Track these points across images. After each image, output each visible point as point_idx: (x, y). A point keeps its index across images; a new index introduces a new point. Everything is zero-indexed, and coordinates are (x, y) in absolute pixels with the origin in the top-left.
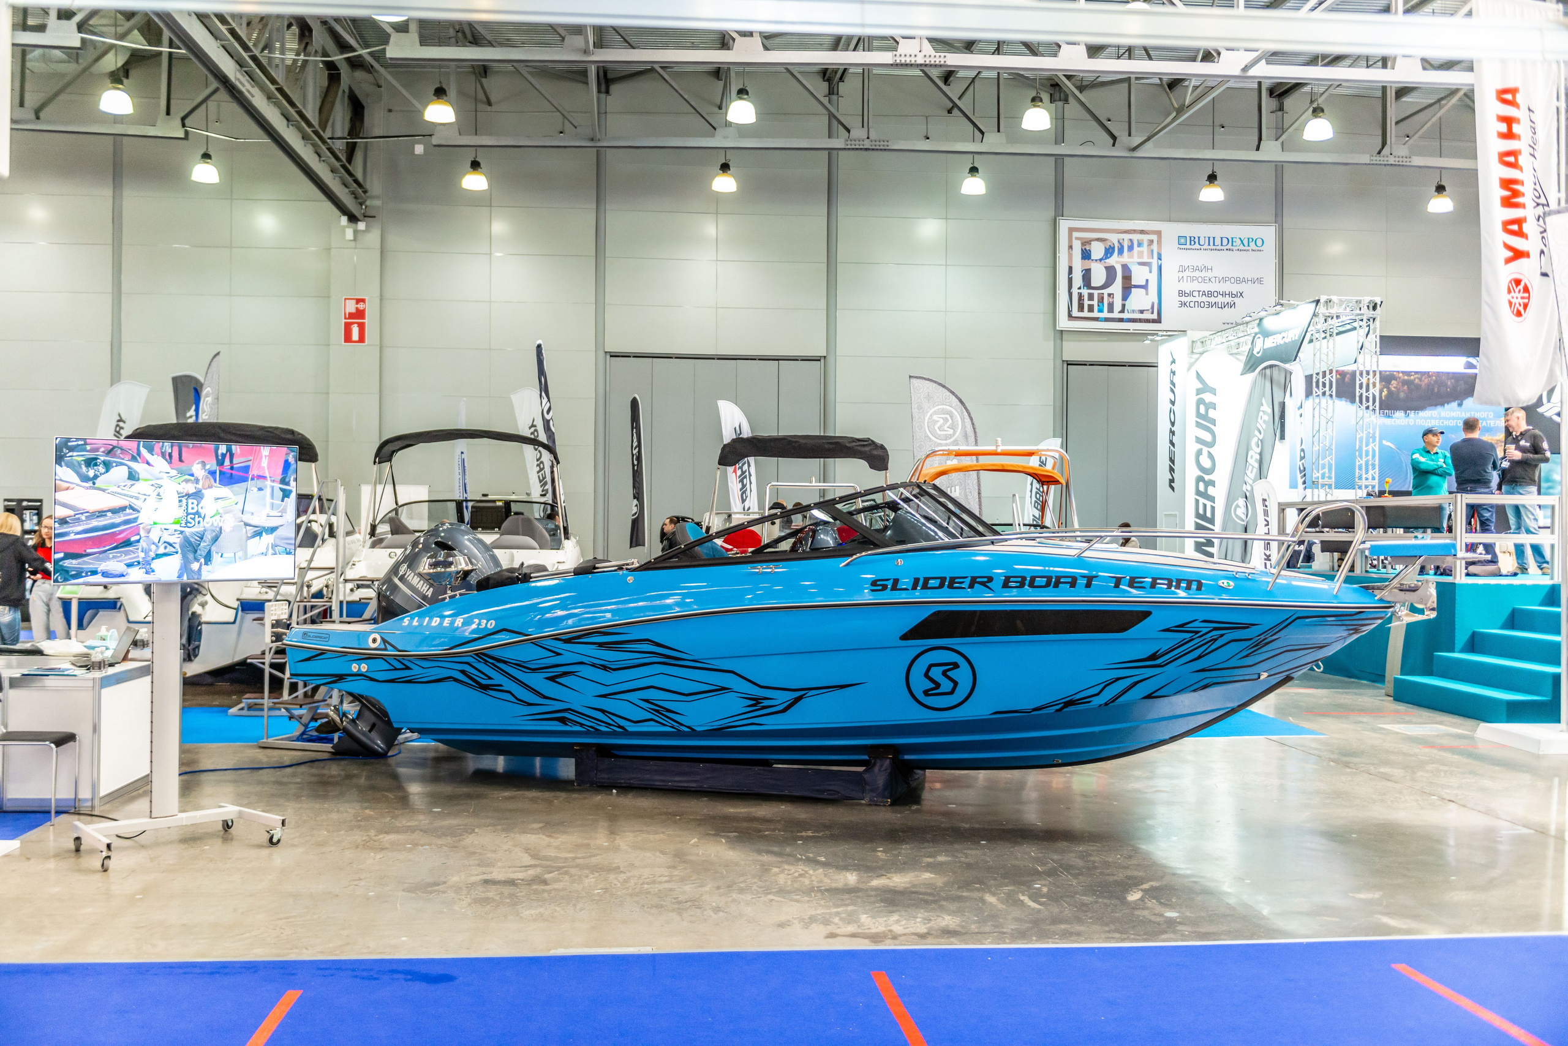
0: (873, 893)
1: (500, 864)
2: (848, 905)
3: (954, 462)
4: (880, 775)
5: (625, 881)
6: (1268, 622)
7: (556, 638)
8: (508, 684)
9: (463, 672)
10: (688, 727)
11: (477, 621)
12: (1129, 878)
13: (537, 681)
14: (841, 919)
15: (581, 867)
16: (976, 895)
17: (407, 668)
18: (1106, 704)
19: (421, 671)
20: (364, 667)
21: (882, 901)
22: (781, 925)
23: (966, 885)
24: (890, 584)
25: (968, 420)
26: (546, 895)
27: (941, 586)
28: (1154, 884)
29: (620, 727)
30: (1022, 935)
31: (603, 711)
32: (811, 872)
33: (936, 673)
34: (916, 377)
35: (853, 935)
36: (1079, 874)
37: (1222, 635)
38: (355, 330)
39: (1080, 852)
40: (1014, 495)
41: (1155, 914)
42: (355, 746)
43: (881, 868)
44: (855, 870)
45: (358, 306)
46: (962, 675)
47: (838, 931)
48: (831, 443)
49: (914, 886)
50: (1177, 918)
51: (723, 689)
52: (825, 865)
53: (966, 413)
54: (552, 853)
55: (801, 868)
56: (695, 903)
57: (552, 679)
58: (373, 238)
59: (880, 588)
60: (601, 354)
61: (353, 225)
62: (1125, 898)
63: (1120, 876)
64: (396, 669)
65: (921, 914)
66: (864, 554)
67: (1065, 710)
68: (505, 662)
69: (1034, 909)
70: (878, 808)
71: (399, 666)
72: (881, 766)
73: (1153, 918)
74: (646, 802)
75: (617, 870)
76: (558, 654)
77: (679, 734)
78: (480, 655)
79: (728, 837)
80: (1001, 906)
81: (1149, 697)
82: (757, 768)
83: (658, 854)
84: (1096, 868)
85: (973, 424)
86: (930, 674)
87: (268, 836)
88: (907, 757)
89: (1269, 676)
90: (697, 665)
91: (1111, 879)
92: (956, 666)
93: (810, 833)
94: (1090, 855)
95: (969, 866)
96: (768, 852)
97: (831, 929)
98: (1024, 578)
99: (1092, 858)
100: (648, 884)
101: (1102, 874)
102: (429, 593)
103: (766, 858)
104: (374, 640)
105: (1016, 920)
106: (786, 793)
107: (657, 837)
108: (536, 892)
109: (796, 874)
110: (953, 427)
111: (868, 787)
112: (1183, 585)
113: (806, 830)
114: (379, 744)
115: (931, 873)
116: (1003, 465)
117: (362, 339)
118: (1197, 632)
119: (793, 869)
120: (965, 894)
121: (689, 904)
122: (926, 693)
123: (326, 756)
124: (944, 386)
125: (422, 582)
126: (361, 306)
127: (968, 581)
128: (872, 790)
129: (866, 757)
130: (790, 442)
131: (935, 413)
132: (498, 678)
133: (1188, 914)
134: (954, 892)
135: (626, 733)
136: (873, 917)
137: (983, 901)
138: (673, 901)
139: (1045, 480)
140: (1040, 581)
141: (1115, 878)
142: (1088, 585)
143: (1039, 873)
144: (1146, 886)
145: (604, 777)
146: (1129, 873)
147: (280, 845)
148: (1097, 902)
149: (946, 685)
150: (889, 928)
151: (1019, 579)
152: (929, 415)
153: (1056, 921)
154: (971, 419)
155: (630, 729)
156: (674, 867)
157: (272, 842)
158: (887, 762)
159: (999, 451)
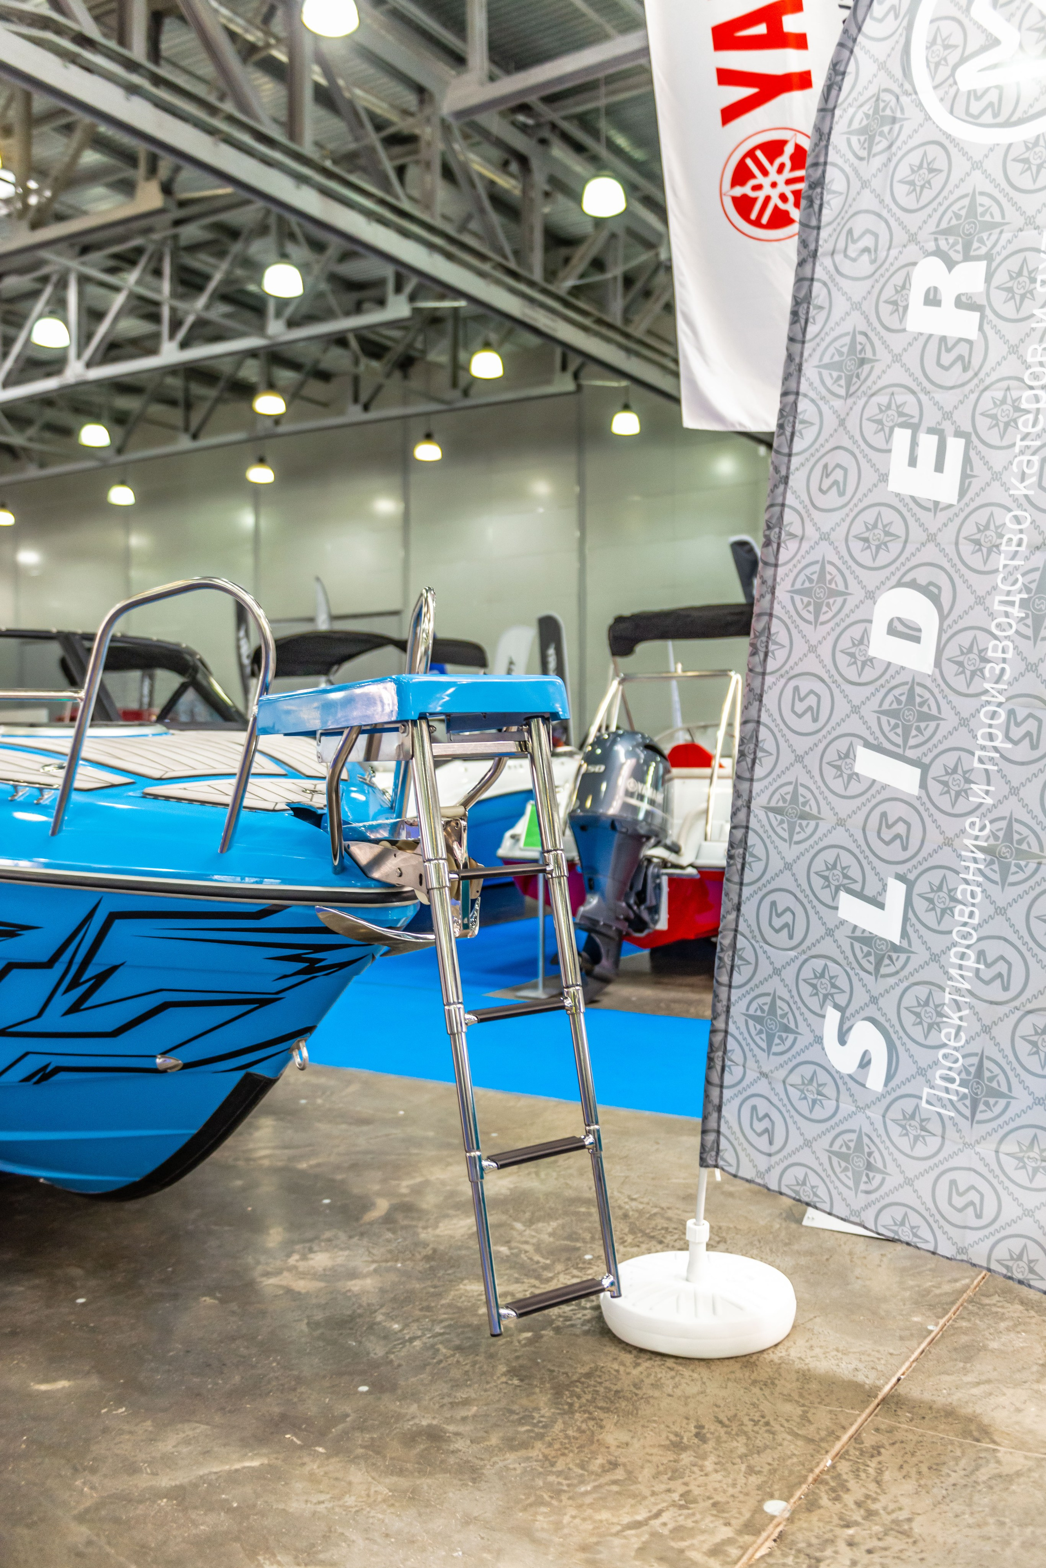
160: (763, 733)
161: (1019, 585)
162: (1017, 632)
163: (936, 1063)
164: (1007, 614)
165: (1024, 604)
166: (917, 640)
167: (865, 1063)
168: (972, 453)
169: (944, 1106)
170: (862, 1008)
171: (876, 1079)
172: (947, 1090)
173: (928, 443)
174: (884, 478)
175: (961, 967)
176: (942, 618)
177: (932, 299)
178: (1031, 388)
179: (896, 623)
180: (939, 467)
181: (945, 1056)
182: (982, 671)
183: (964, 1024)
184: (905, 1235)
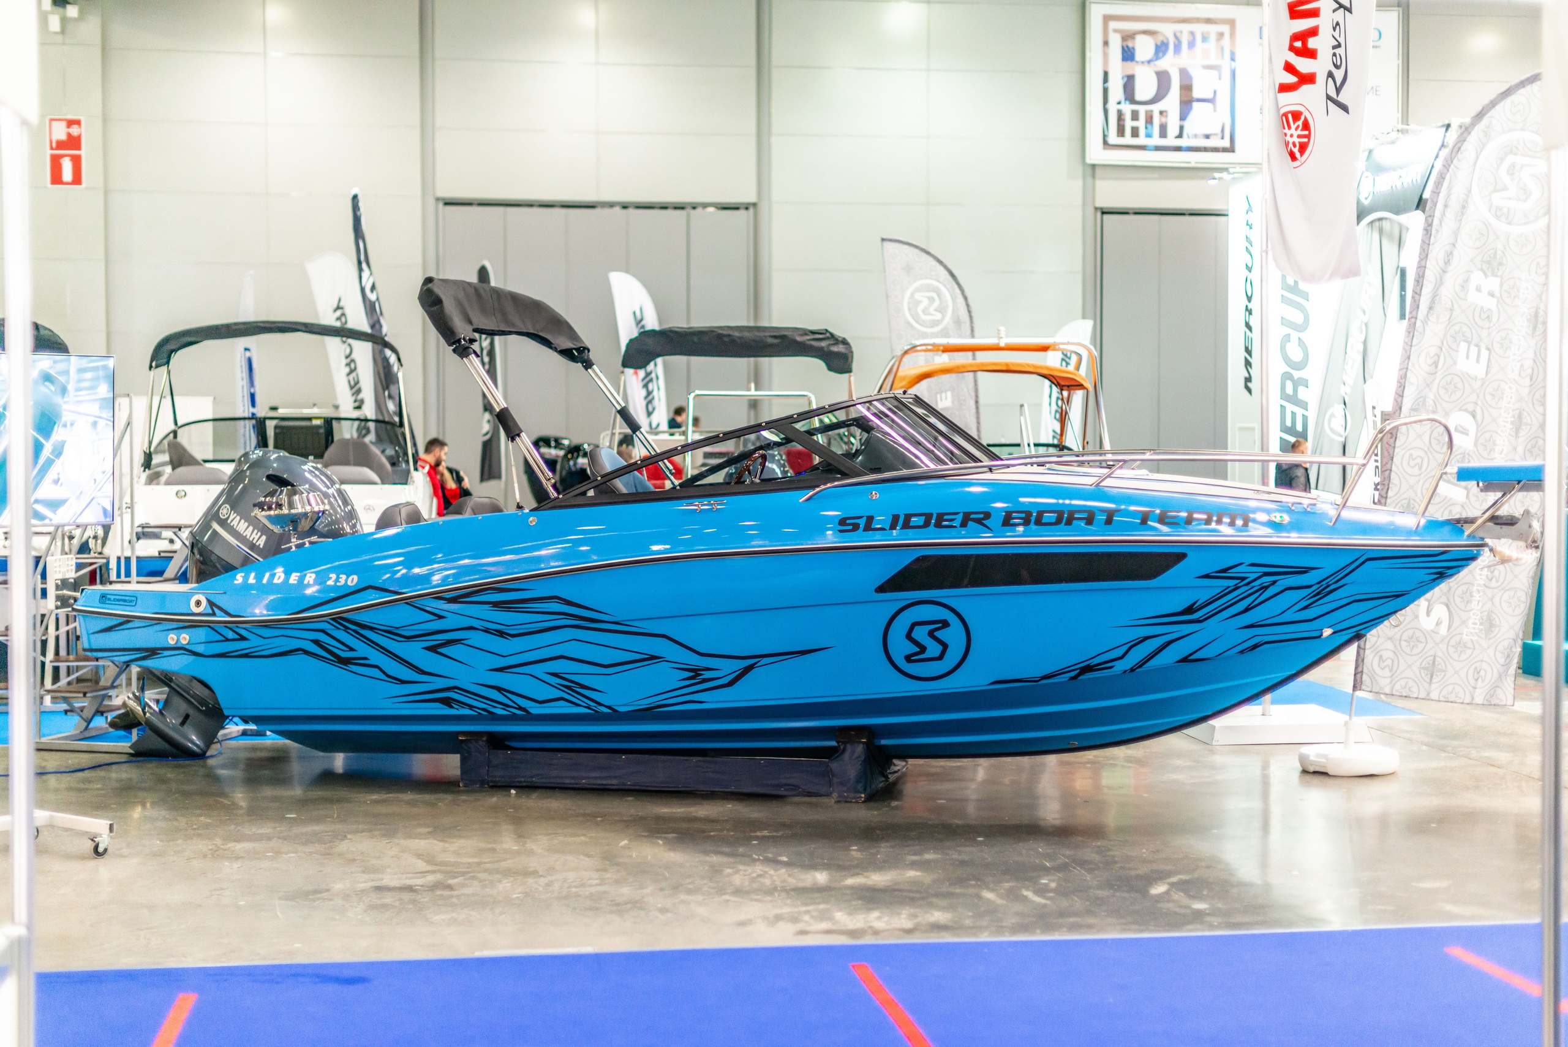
0: (848, 892)
1: (389, 870)
2: (819, 903)
3: (942, 360)
4: (852, 760)
5: (548, 885)
6: (1329, 565)
7: (437, 596)
8: (376, 657)
9: (316, 642)
10: (609, 707)
11: (333, 576)
12: (1153, 871)
13: (414, 651)
14: (812, 917)
15: (490, 872)
16: (971, 891)
17: (243, 638)
18: (1132, 670)
19: (261, 641)
20: (185, 638)
21: (859, 898)
22: (742, 924)
23: (960, 881)
24: (862, 522)
25: (961, 300)
26: (454, 900)
27: (926, 524)
28: (1183, 877)
29: (520, 708)
30: (1024, 928)
31: (499, 689)
32: (772, 872)
33: (920, 634)
34: (891, 240)
35: (828, 932)
36: (1095, 869)
37: (1274, 582)
38: (67, 166)
39: (1099, 847)
40: (1022, 406)
41: (1181, 907)
42: (160, 744)
43: (856, 867)
44: (825, 869)
45: (70, 130)
46: (954, 635)
47: (809, 928)
48: (775, 337)
49: (897, 884)
50: (1205, 909)
51: (653, 657)
52: (787, 864)
53: (958, 291)
54: (452, 858)
55: (759, 868)
56: (637, 905)
57: (433, 649)
58: (91, 28)
59: (850, 527)
60: (431, 201)
61: (60, 10)
62: (1147, 892)
63: (1144, 870)
64: (227, 640)
65: (905, 912)
66: (829, 485)
67: (1081, 678)
68: (372, 629)
69: (1039, 904)
70: (848, 805)
71: (231, 635)
72: (853, 752)
73: (1178, 910)
74: (557, 803)
75: (535, 873)
76: (440, 617)
77: (596, 717)
78: (338, 619)
79: (666, 838)
80: (1000, 901)
81: (1185, 660)
82: (695, 759)
83: (582, 857)
84: (1116, 862)
85: (968, 305)
86: (914, 635)
87: (91, 845)
88: (884, 742)
89: (1334, 633)
90: (622, 628)
91: (1133, 873)
92: (945, 624)
93: (766, 833)
94: (1110, 850)
95: (962, 863)
96: (717, 853)
97: (800, 926)
98: (1029, 514)
99: (1111, 853)
100: (575, 887)
101: (1121, 868)
102: (261, 542)
103: (715, 859)
104: (198, 603)
105: (1018, 914)
106: (733, 789)
107: (577, 839)
108: (441, 897)
109: (754, 875)
110: (942, 310)
111: (835, 780)
112: (1226, 520)
113: (761, 829)
114: (193, 740)
115: (916, 870)
116: (1007, 365)
117: (77, 180)
118: (1243, 579)
119: (749, 870)
120: (958, 891)
121: (629, 906)
122: (908, 659)
123: (123, 758)
124: (928, 253)
125: (251, 528)
126: (74, 131)
127: (959, 518)
128: (842, 784)
129: (833, 743)
130: (720, 336)
131: (918, 290)
132: (362, 649)
133: (1220, 905)
134: (945, 888)
135: (529, 717)
136: (850, 914)
137: (980, 897)
138: (610, 903)
139: (1065, 384)
140: (1049, 517)
141: (1138, 872)
142: (1109, 521)
143: (1047, 870)
144: (1174, 879)
145: (499, 775)
146: (1155, 867)
147: (106, 856)
148: (1113, 896)
149: (933, 649)
150: (868, 925)
151: (1023, 515)
152: (909, 292)
153: (1062, 914)
154: (966, 298)
155: (533, 711)
156: (605, 870)
157: (97, 852)
158: (860, 749)
159: (1002, 345)
160: (1393, 475)
161: (1511, 414)
162: (1509, 434)
163: (1469, 618)
164: (1505, 426)
165: (1512, 423)
166: (1467, 435)
167: (1438, 623)
168: (1492, 358)
169: (1473, 636)
170: (1438, 599)
171: (1443, 630)
172: (1474, 628)
173: (1474, 350)
174: (1455, 363)
175: (1481, 575)
176: (1478, 426)
177: (1478, 289)
178: (1518, 335)
179: (1458, 427)
180: (1478, 361)
181: (1474, 614)
182: (1494, 449)
183: (1481, 599)
184: (1452, 698)
